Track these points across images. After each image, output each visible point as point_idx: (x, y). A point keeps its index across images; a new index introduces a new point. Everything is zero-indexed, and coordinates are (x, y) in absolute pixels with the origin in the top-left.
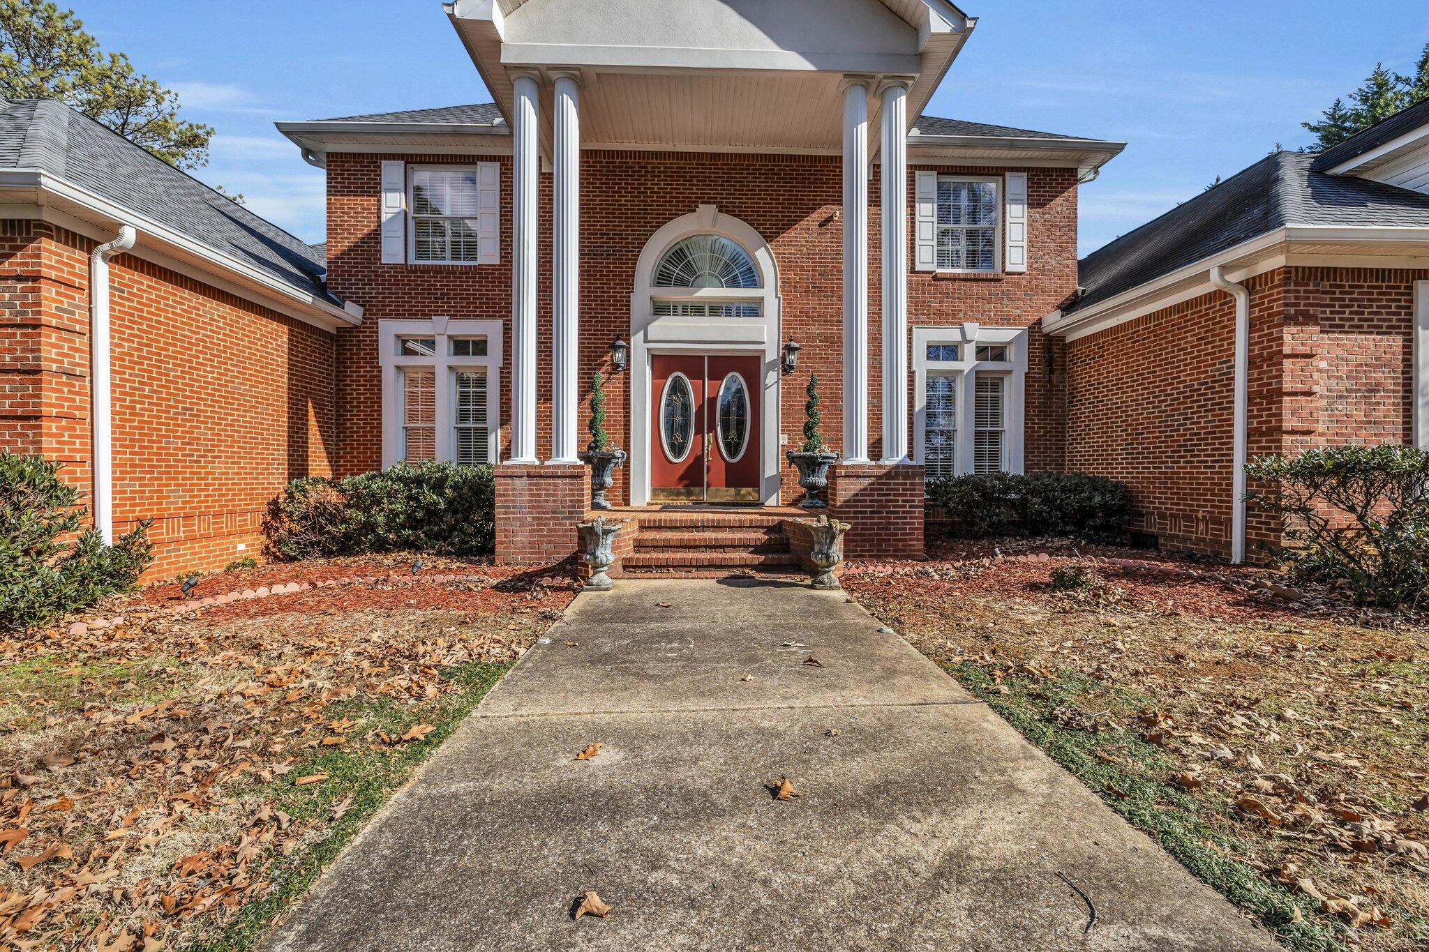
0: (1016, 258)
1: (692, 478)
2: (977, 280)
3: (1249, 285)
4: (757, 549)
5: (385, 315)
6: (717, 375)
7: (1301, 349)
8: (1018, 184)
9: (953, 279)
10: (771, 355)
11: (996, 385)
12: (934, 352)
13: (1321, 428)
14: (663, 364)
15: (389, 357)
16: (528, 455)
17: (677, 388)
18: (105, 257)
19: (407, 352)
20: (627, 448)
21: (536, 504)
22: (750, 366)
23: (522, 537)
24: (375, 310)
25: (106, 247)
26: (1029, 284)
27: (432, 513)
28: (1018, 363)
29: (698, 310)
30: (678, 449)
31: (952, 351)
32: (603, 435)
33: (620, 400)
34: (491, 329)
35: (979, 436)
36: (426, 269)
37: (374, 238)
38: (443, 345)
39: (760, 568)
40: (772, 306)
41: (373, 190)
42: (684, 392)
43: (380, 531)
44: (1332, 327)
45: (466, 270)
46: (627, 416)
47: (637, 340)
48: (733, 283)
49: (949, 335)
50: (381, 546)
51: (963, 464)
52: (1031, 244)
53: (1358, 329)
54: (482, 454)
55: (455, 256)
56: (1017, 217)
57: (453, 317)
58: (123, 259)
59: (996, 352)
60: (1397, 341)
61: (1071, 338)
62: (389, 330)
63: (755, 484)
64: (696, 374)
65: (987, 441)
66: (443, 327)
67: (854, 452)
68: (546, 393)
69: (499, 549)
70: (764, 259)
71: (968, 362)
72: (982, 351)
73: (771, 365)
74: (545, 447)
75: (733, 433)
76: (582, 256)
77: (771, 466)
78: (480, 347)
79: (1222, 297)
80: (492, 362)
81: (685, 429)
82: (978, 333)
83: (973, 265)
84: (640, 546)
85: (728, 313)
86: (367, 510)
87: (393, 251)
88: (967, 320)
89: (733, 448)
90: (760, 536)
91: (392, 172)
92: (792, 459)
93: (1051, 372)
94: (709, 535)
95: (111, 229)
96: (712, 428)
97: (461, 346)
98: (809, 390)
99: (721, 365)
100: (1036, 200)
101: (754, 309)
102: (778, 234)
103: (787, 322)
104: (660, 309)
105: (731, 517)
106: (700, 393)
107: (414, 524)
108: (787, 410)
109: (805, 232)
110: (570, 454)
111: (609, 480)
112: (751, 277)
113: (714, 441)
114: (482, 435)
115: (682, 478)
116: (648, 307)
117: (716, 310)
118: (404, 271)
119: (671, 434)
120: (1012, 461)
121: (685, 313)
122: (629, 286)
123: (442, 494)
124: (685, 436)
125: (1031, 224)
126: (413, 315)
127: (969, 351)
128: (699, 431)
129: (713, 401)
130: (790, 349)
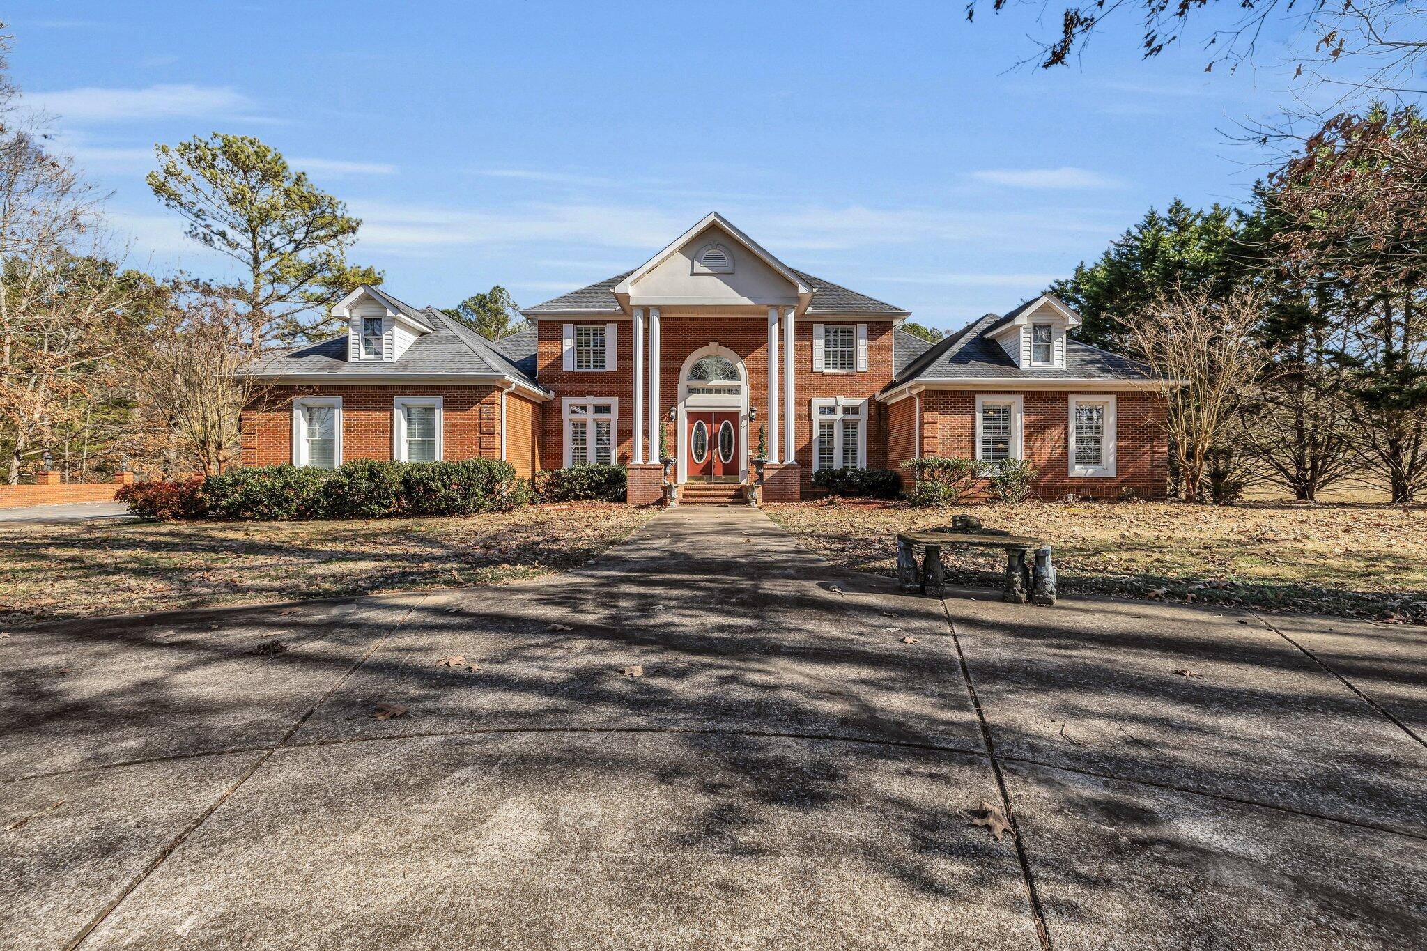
0: (862, 365)
1: (707, 470)
2: (843, 375)
3: (919, 394)
4: (731, 497)
5: (564, 396)
6: (718, 422)
7: (931, 421)
8: (862, 330)
9: (832, 375)
10: (744, 412)
11: (855, 426)
12: (823, 410)
13: (939, 450)
14: (693, 417)
15: (566, 415)
16: (639, 460)
17: (700, 427)
18: (507, 394)
19: (573, 412)
20: (676, 456)
21: (643, 480)
22: (734, 417)
23: (638, 493)
24: (560, 393)
25: (507, 390)
26: (869, 377)
27: (598, 483)
28: (863, 417)
29: (709, 391)
30: (700, 457)
31: (832, 410)
32: (666, 452)
33: (673, 434)
34: (613, 402)
35: (845, 451)
36: (583, 374)
37: (560, 359)
38: (591, 409)
39: (731, 503)
40: (744, 389)
41: (559, 337)
42: (703, 430)
43: (577, 491)
44: (943, 412)
45: (601, 374)
46: (676, 441)
47: (680, 406)
48: (726, 377)
49: (830, 402)
50: (577, 498)
51: (838, 464)
52: (870, 358)
53: (954, 413)
54: (608, 459)
55: (595, 367)
56: (862, 347)
57: (595, 396)
58: (510, 394)
59: (855, 410)
60: (969, 418)
61: (890, 403)
62: (567, 402)
63: (737, 473)
64: (708, 422)
65: (849, 452)
66: (591, 401)
67: (771, 458)
68: (646, 435)
69: (628, 497)
70: (741, 367)
71: (839, 415)
72: (846, 410)
73: (744, 417)
74: (646, 457)
75: (726, 450)
76: (661, 377)
77: (744, 465)
78: (608, 409)
79: (911, 398)
80: (614, 417)
81: (703, 447)
82: (843, 401)
83: (842, 367)
84: (685, 496)
85: (724, 392)
86: (571, 483)
87: (569, 366)
88: (840, 395)
89: (726, 457)
90: (733, 492)
91: (568, 329)
92: (753, 462)
93: (880, 419)
94: (712, 492)
95: (509, 384)
96: (716, 447)
97: (598, 409)
98: (761, 429)
99: (720, 416)
100: (872, 337)
101: (736, 390)
102: (747, 355)
103: (751, 397)
104: (692, 391)
105: (723, 486)
106: (710, 430)
107: (590, 488)
108: (752, 439)
109: (757, 355)
110: (656, 460)
111: (668, 471)
112: (733, 375)
113: (716, 455)
114: (608, 451)
115: (701, 471)
116: (686, 390)
117: (719, 391)
118: (573, 375)
119: (696, 448)
120: (861, 463)
121: (703, 392)
122: (677, 381)
123: (603, 476)
124: (703, 451)
125: (870, 348)
126: (577, 395)
127: (839, 410)
128: (710, 449)
129: (716, 434)
130: (752, 411)
